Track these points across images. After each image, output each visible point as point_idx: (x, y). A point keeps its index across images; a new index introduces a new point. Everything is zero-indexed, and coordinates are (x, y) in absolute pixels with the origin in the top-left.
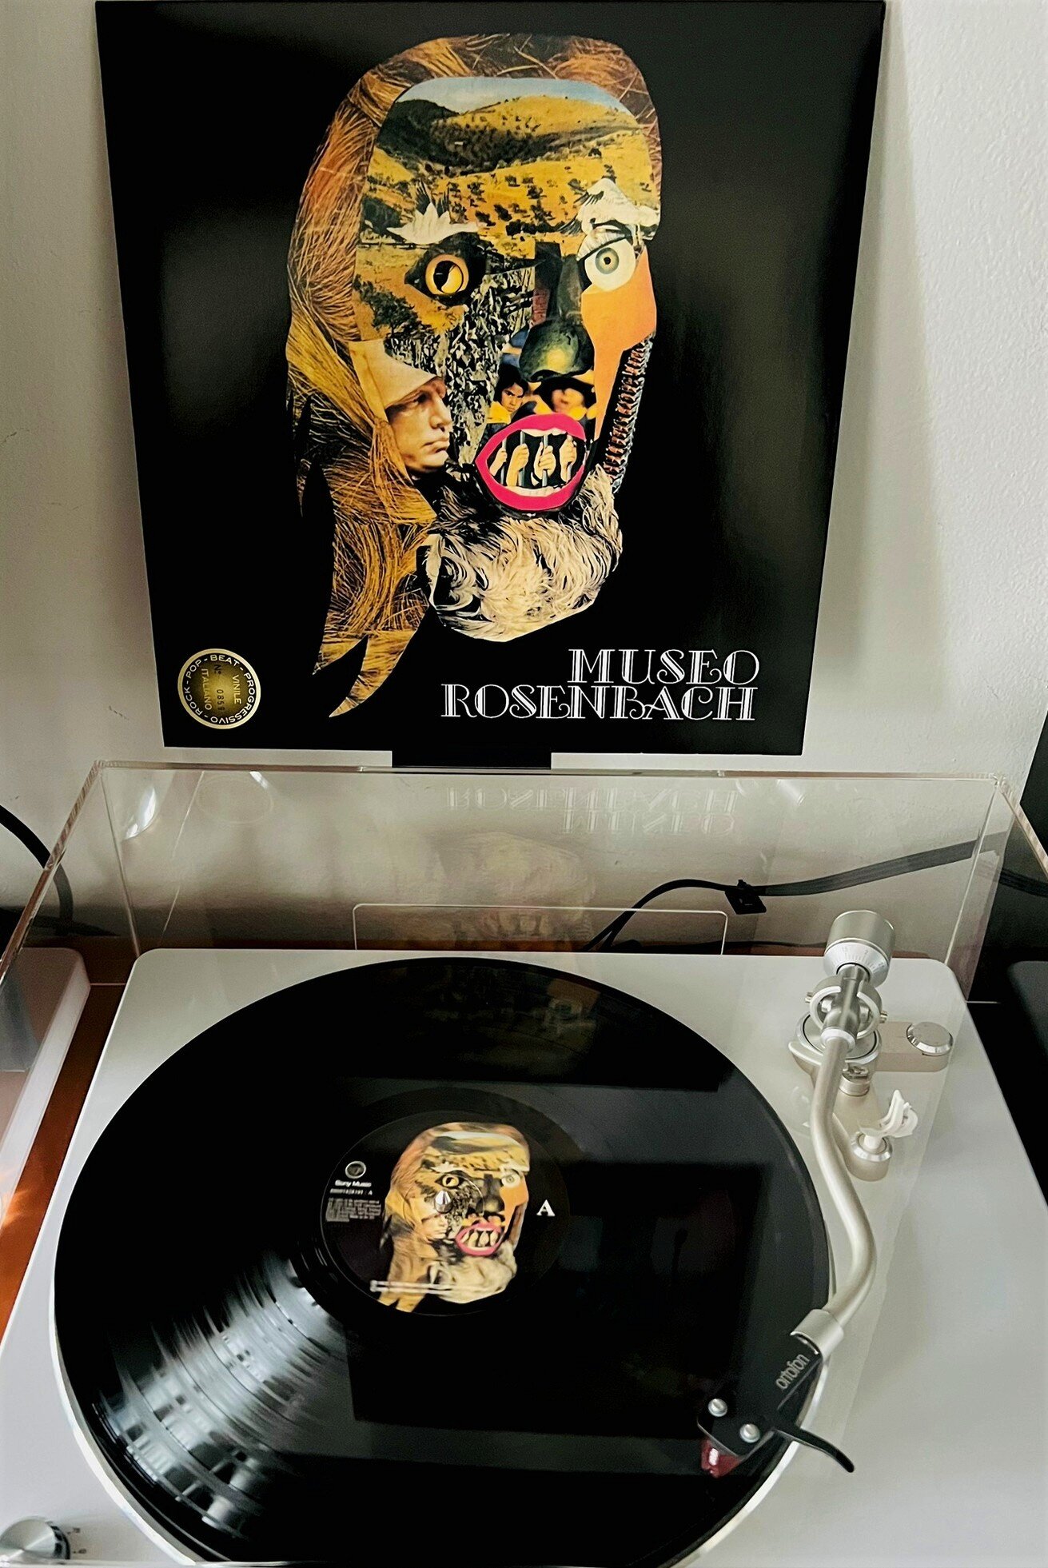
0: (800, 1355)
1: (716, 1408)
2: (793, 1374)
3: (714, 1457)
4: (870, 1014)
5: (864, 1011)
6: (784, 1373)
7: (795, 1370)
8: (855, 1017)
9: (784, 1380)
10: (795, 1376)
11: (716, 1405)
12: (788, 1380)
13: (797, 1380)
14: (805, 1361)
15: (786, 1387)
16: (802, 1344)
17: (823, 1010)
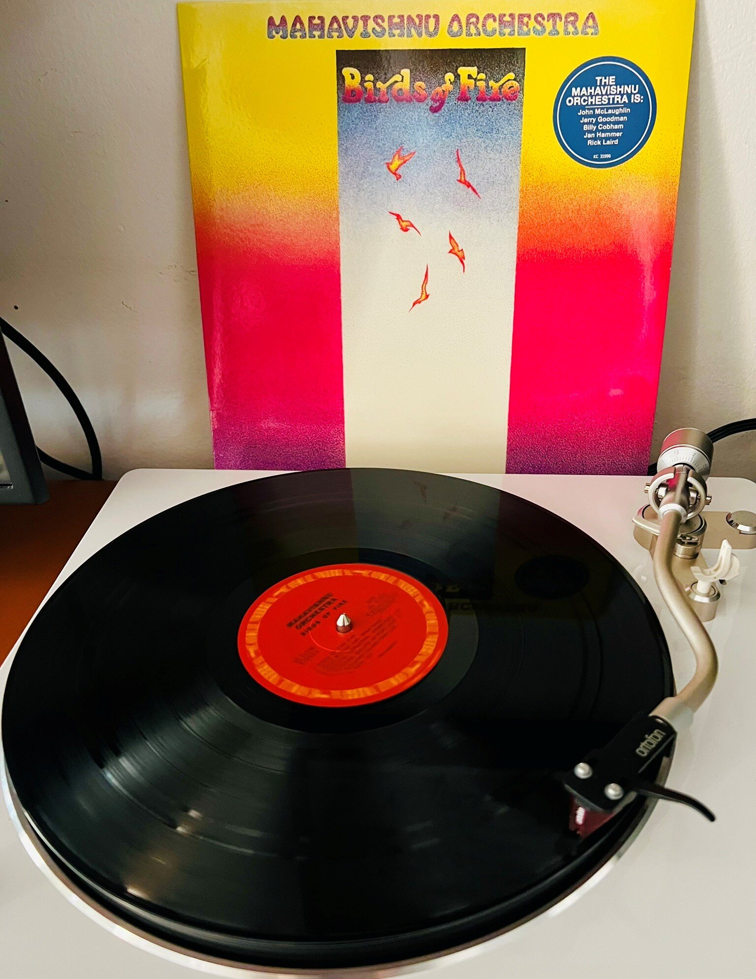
0: (656, 730)
1: (582, 770)
2: (652, 744)
3: (580, 815)
4: (698, 499)
5: (693, 495)
6: (643, 744)
7: (652, 741)
8: (684, 498)
9: (643, 749)
10: (654, 746)
11: (583, 768)
12: (648, 749)
13: (655, 750)
14: (661, 734)
15: (645, 755)
16: (658, 723)
17: (659, 497)
